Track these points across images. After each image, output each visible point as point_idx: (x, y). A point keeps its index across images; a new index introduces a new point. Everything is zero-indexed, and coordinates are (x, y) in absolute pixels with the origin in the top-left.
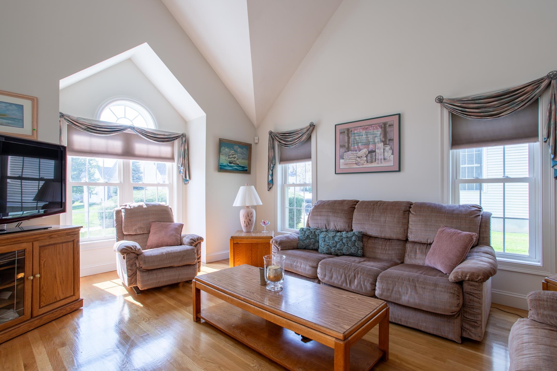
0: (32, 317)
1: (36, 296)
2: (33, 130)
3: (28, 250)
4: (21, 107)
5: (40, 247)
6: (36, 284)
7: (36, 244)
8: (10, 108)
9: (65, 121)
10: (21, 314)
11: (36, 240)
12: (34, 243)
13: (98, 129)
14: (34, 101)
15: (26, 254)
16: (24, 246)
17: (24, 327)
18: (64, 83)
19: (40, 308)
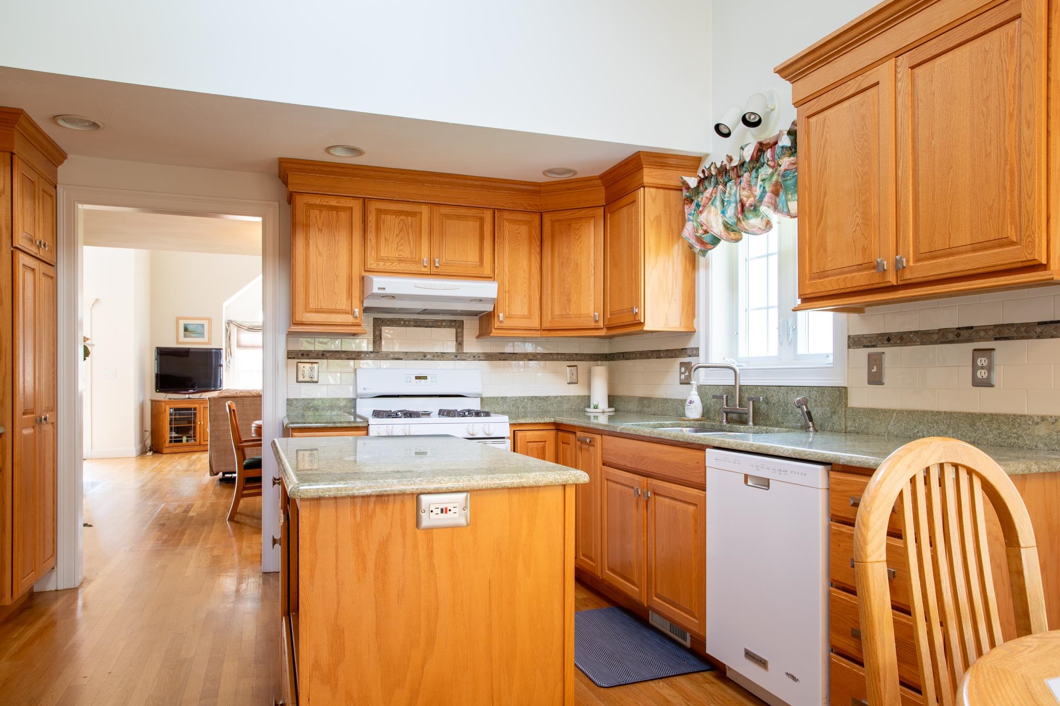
0: (200, 444)
1: (202, 434)
2: (209, 338)
3: (197, 408)
4: (203, 325)
5: (204, 408)
6: (202, 426)
7: (202, 406)
8: (198, 327)
9: (234, 326)
10: (195, 440)
11: (202, 403)
12: (201, 405)
13: (255, 328)
14: (209, 320)
15: (197, 410)
16: (196, 406)
17: (196, 448)
18: (225, 304)
19: (204, 441)
